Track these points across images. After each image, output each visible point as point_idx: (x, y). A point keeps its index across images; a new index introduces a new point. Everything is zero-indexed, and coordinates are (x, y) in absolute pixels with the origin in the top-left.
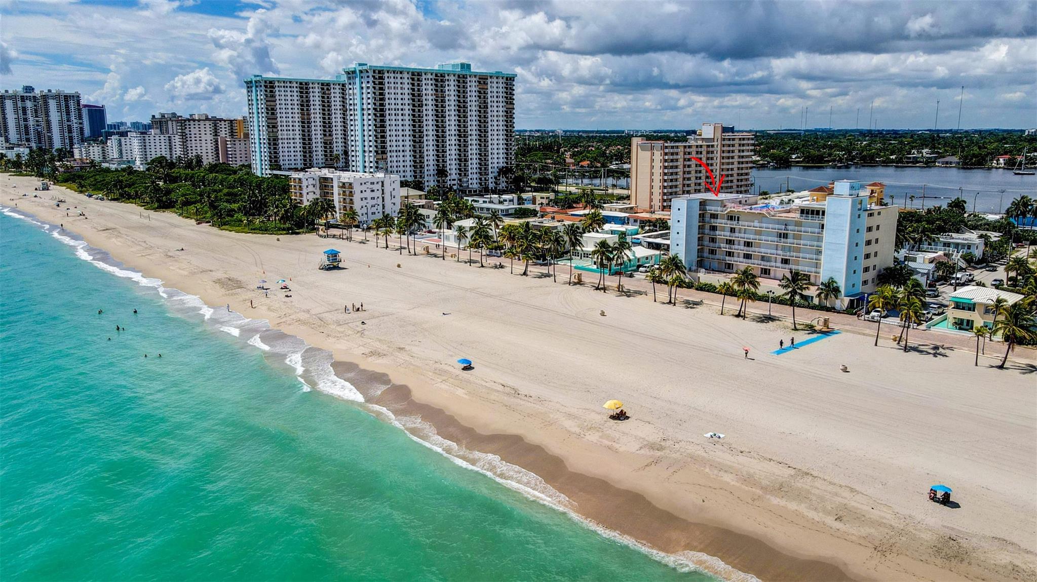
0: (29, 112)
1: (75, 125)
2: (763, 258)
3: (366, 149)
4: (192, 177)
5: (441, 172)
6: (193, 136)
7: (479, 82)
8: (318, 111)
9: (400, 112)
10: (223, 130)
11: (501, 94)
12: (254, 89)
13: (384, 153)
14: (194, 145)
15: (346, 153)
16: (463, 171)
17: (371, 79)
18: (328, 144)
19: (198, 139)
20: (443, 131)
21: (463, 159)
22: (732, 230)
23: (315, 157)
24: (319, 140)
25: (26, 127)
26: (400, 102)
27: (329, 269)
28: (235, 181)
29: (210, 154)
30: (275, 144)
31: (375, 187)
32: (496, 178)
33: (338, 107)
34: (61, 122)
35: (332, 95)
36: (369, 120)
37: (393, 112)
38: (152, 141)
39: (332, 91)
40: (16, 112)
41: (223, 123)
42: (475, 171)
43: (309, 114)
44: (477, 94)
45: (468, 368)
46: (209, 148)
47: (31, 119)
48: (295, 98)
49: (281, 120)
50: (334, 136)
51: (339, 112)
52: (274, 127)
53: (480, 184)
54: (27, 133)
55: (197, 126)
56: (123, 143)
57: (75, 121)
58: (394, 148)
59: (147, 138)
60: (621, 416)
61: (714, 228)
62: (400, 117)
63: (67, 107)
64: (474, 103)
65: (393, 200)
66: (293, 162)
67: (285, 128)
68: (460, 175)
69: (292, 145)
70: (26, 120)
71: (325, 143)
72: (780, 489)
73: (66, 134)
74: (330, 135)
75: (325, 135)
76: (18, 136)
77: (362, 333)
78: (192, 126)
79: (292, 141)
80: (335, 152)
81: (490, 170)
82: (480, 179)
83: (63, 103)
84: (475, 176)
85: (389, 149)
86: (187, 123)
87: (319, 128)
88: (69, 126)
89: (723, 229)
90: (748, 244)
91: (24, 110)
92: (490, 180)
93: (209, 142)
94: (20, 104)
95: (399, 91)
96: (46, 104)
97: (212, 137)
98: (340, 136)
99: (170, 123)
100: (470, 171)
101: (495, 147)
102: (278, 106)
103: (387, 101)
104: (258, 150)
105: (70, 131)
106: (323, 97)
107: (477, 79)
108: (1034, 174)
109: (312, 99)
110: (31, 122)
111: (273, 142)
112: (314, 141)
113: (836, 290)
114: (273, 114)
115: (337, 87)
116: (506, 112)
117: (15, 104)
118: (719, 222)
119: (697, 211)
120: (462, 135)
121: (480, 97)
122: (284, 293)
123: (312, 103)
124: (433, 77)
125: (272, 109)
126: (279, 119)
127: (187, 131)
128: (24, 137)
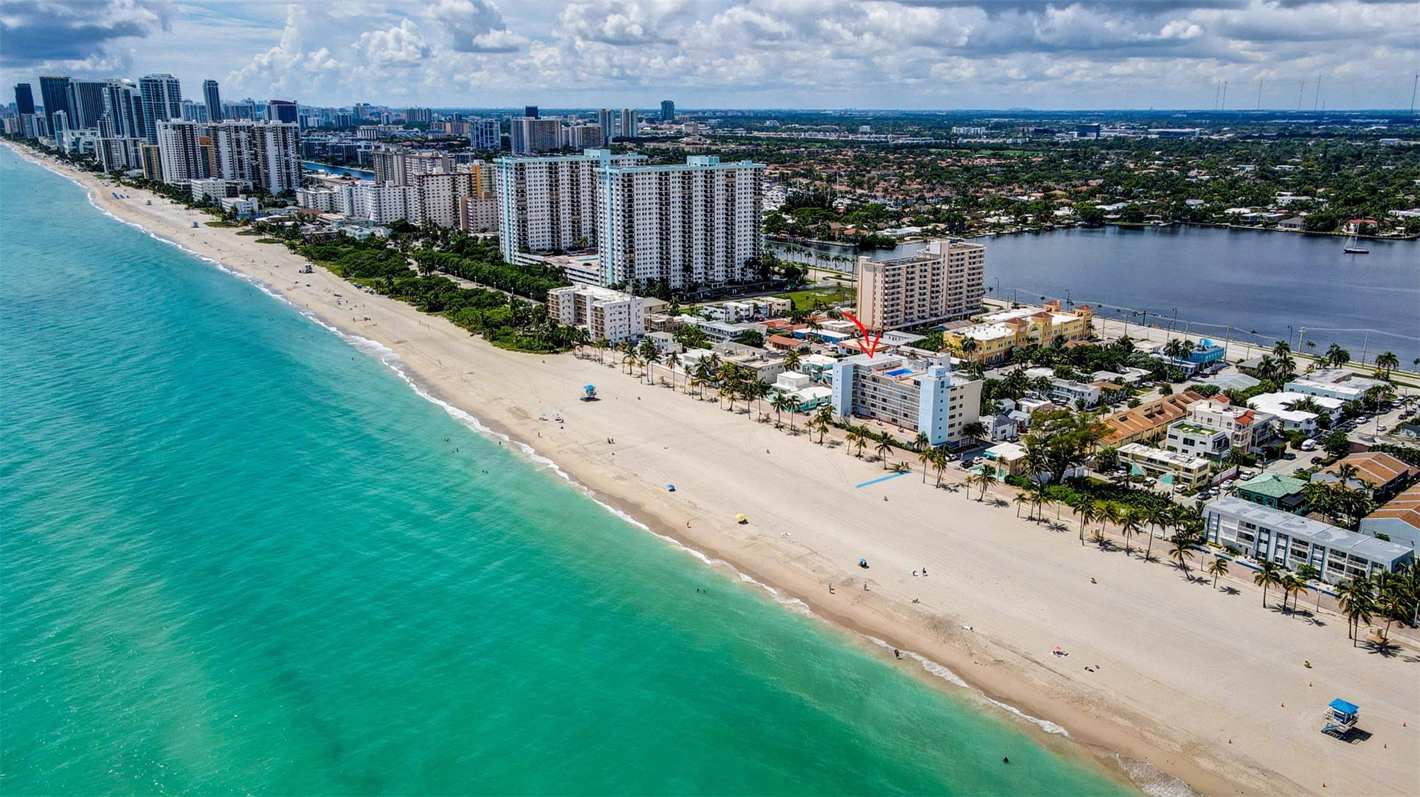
0: (243, 144)
1: (293, 160)
2: (893, 412)
3: (615, 247)
4: (445, 261)
5: (687, 268)
6: (431, 192)
7: (727, 176)
8: (566, 190)
9: (648, 212)
10: (462, 184)
11: (749, 186)
12: (504, 170)
13: (631, 252)
14: (432, 202)
15: (594, 231)
16: (709, 265)
17: (620, 182)
18: (576, 225)
19: (436, 195)
20: (689, 227)
21: (709, 253)
22: (875, 389)
23: (563, 237)
24: (567, 220)
25: (240, 161)
26: (648, 201)
27: (588, 399)
28: (489, 272)
29: (448, 211)
30: (524, 226)
31: (622, 310)
32: (742, 269)
33: (587, 185)
34: (278, 158)
35: (581, 173)
36: (618, 221)
37: (641, 212)
38: (387, 194)
39: (581, 168)
40: (230, 143)
41: (461, 176)
42: (721, 263)
43: (557, 195)
44: (725, 187)
45: (673, 490)
46: (447, 205)
47: (246, 152)
48: (544, 178)
49: (531, 202)
50: (583, 215)
51: (587, 189)
52: (523, 209)
53: (727, 276)
54: (241, 168)
55: (435, 182)
56: (354, 193)
57: (293, 155)
58: (642, 247)
59: (381, 192)
60: (744, 522)
61: (864, 386)
62: (648, 216)
63: (285, 140)
64: (721, 197)
65: (639, 320)
66: (541, 243)
67: (534, 209)
68: (706, 268)
69: (540, 226)
70: (239, 153)
71: (573, 222)
72: (799, 559)
73: (284, 171)
74: (578, 214)
75: (573, 214)
76: (232, 172)
77: (612, 462)
78: (430, 182)
79: (540, 222)
80: (583, 235)
81: (737, 262)
82: (727, 271)
83: (280, 135)
84: (721, 269)
85: (636, 247)
86: (425, 179)
87: (567, 207)
88: (287, 161)
89: (869, 387)
90: (884, 400)
91: (238, 142)
92: (737, 272)
93: (447, 198)
94: (233, 136)
95: (647, 191)
96: (263, 137)
97: (450, 193)
98: (588, 214)
99: (395, 157)
100: (716, 264)
101: (743, 238)
102: (528, 188)
103: (635, 202)
104: (507, 230)
105: (288, 167)
106: (572, 176)
107: (725, 173)
108: (1367, 253)
109: (560, 178)
110: (246, 155)
111: (523, 224)
112: (562, 220)
113: (926, 440)
114: (522, 196)
115: (586, 164)
116: (755, 203)
117: (229, 136)
118: (868, 382)
119: (852, 373)
120: (709, 228)
121: (727, 190)
122: (558, 424)
123: (561, 182)
124: (681, 175)
125: (522, 191)
126: (528, 201)
127: (425, 187)
128: (238, 172)
